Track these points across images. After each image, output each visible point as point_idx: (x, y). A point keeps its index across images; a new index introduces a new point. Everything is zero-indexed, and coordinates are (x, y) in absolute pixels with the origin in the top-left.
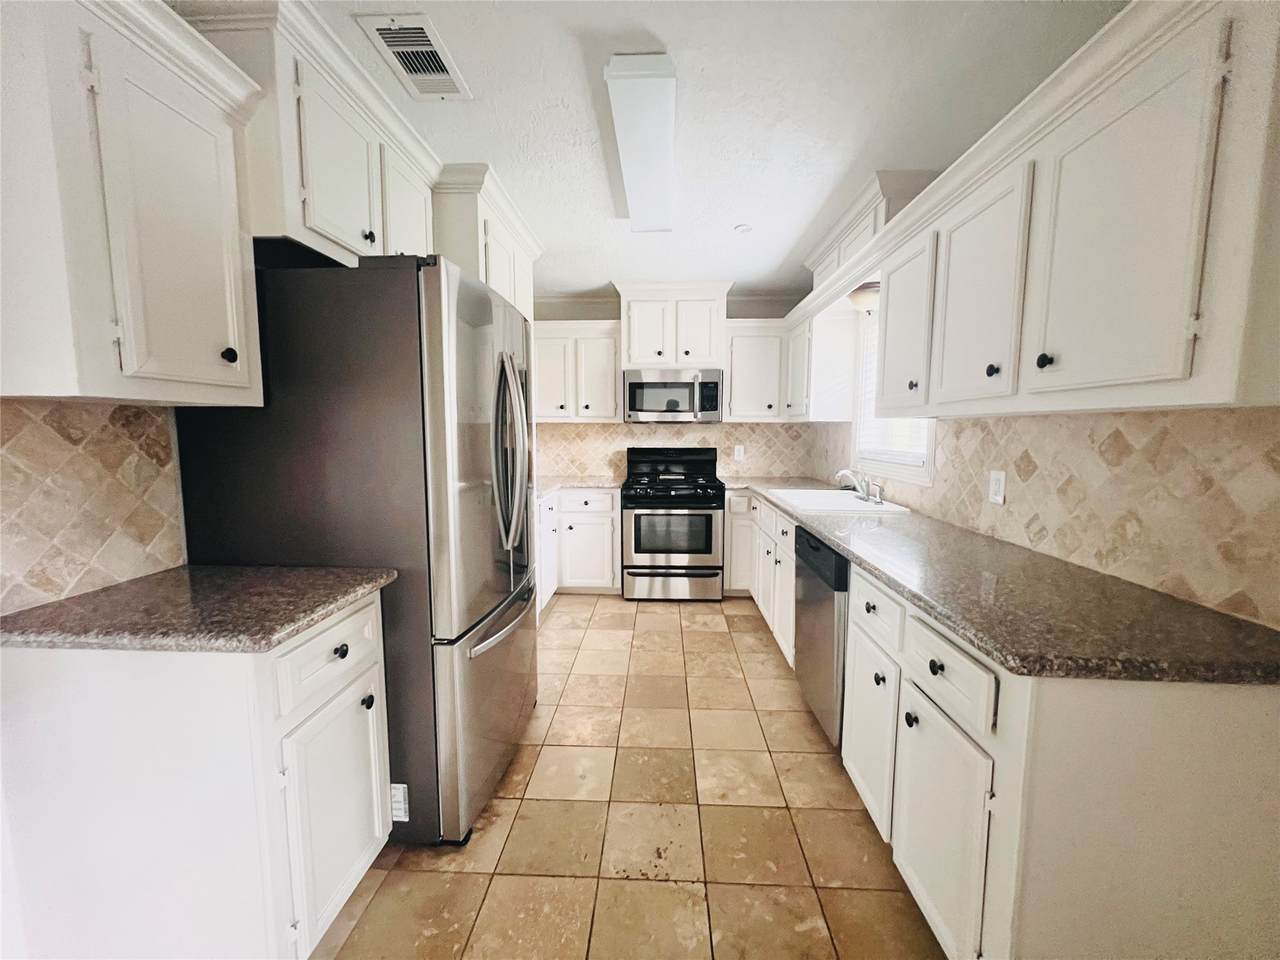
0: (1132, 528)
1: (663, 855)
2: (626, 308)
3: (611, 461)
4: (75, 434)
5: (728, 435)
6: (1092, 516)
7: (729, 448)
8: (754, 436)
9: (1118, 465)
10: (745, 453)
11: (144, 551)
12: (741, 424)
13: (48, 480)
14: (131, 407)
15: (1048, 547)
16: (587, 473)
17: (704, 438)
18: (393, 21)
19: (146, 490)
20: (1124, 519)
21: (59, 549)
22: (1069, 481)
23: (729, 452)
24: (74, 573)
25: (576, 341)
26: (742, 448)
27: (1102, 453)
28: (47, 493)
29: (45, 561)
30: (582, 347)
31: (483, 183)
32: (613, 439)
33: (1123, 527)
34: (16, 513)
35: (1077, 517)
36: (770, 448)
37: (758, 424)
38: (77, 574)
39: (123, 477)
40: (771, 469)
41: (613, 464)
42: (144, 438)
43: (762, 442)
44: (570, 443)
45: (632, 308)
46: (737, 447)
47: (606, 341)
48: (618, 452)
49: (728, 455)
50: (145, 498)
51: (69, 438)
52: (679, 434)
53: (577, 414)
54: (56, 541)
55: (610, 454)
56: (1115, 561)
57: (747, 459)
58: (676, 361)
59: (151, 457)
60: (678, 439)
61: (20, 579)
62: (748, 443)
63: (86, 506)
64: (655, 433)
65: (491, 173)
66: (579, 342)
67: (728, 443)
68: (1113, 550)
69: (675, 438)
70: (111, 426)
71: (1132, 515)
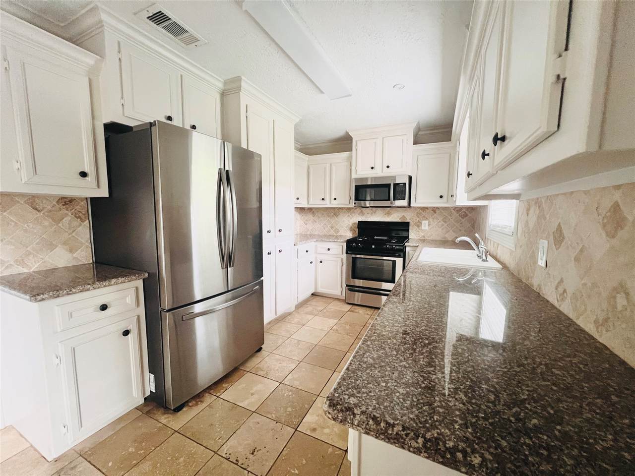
0: (621, 301)
1: (255, 453)
2: (355, 144)
3: (351, 228)
4: (39, 208)
5: (418, 215)
6: (595, 285)
7: (419, 222)
8: (435, 215)
9: (613, 237)
10: (429, 225)
11: (72, 256)
12: (427, 208)
13: (26, 226)
14: (68, 198)
15: (566, 308)
16: (339, 234)
17: (403, 216)
18: (148, 11)
19: (74, 231)
20: (616, 290)
21: (30, 252)
22: (582, 251)
23: (418, 225)
24: (37, 262)
25: (331, 165)
26: (427, 222)
27: (604, 226)
28: (26, 231)
29: (23, 256)
30: (334, 168)
31: (241, 87)
32: (353, 216)
33: (615, 297)
34: (11, 237)
35: (585, 284)
36: (445, 222)
37: (438, 208)
38: (39, 262)
39: (63, 225)
40: (447, 236)
41: (351, 229)
42: (73, 210)
43: (440, 219)
44: (331, 218)
45: (358, 144)
46: (424, 222)
47: (346, 163)
48: (355, 223)
49: (418, 226)
50: (73, 234)
51: (36, 209)
52: (389, 214)
53: (330, 203)
54: (28, 249)
55: (351, 224)
56: (607, 331)
57: (430, 229)
58: (382, 172)
59: (77, 217)
60: (388, 217)
61: (12, 262)
62: (431, 220)
63: (44, 236)
64: (375, 213)
65: (244, 80)
66: (332, 165)
67: (418, 219)
68: (606, 320)
69: (386, 216)
70: (57, 205)
71: (621, 288)
